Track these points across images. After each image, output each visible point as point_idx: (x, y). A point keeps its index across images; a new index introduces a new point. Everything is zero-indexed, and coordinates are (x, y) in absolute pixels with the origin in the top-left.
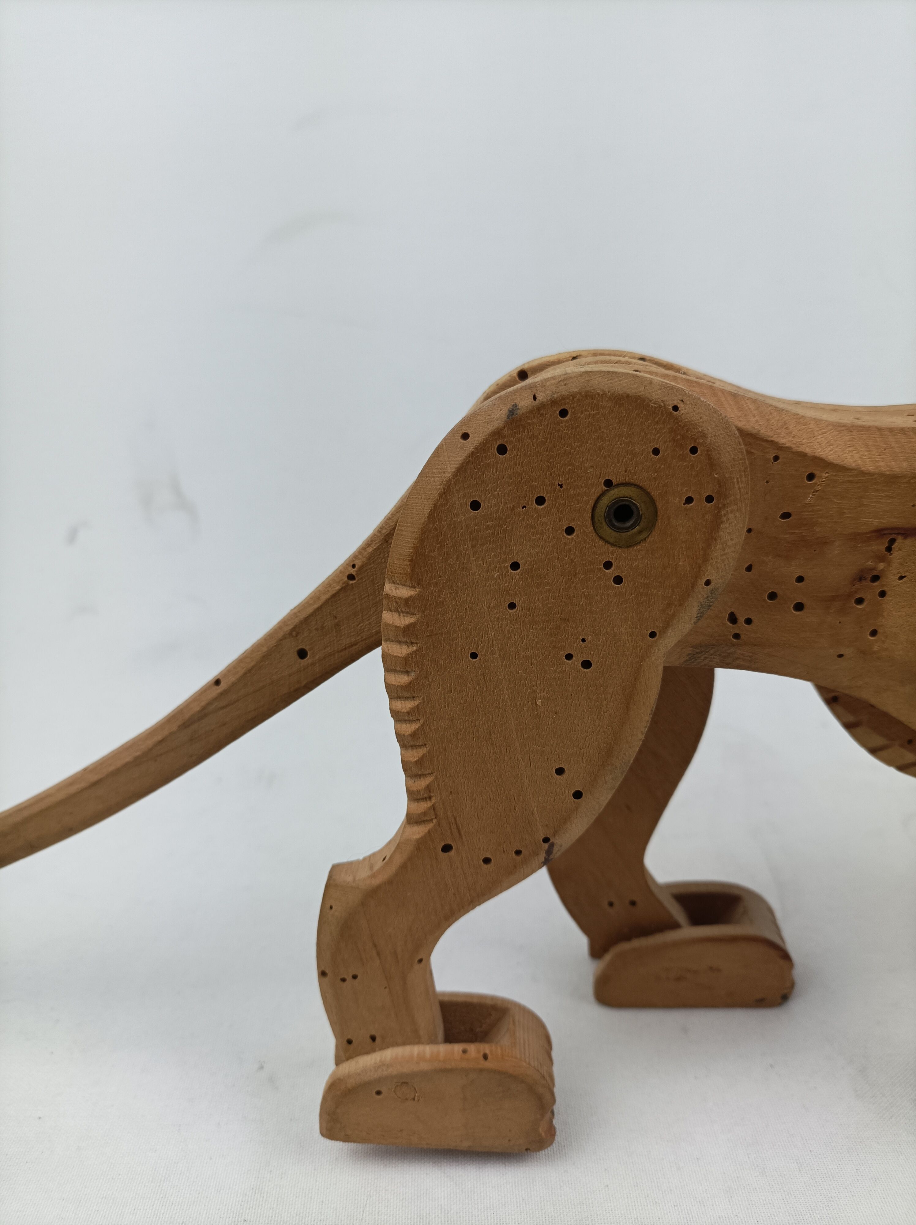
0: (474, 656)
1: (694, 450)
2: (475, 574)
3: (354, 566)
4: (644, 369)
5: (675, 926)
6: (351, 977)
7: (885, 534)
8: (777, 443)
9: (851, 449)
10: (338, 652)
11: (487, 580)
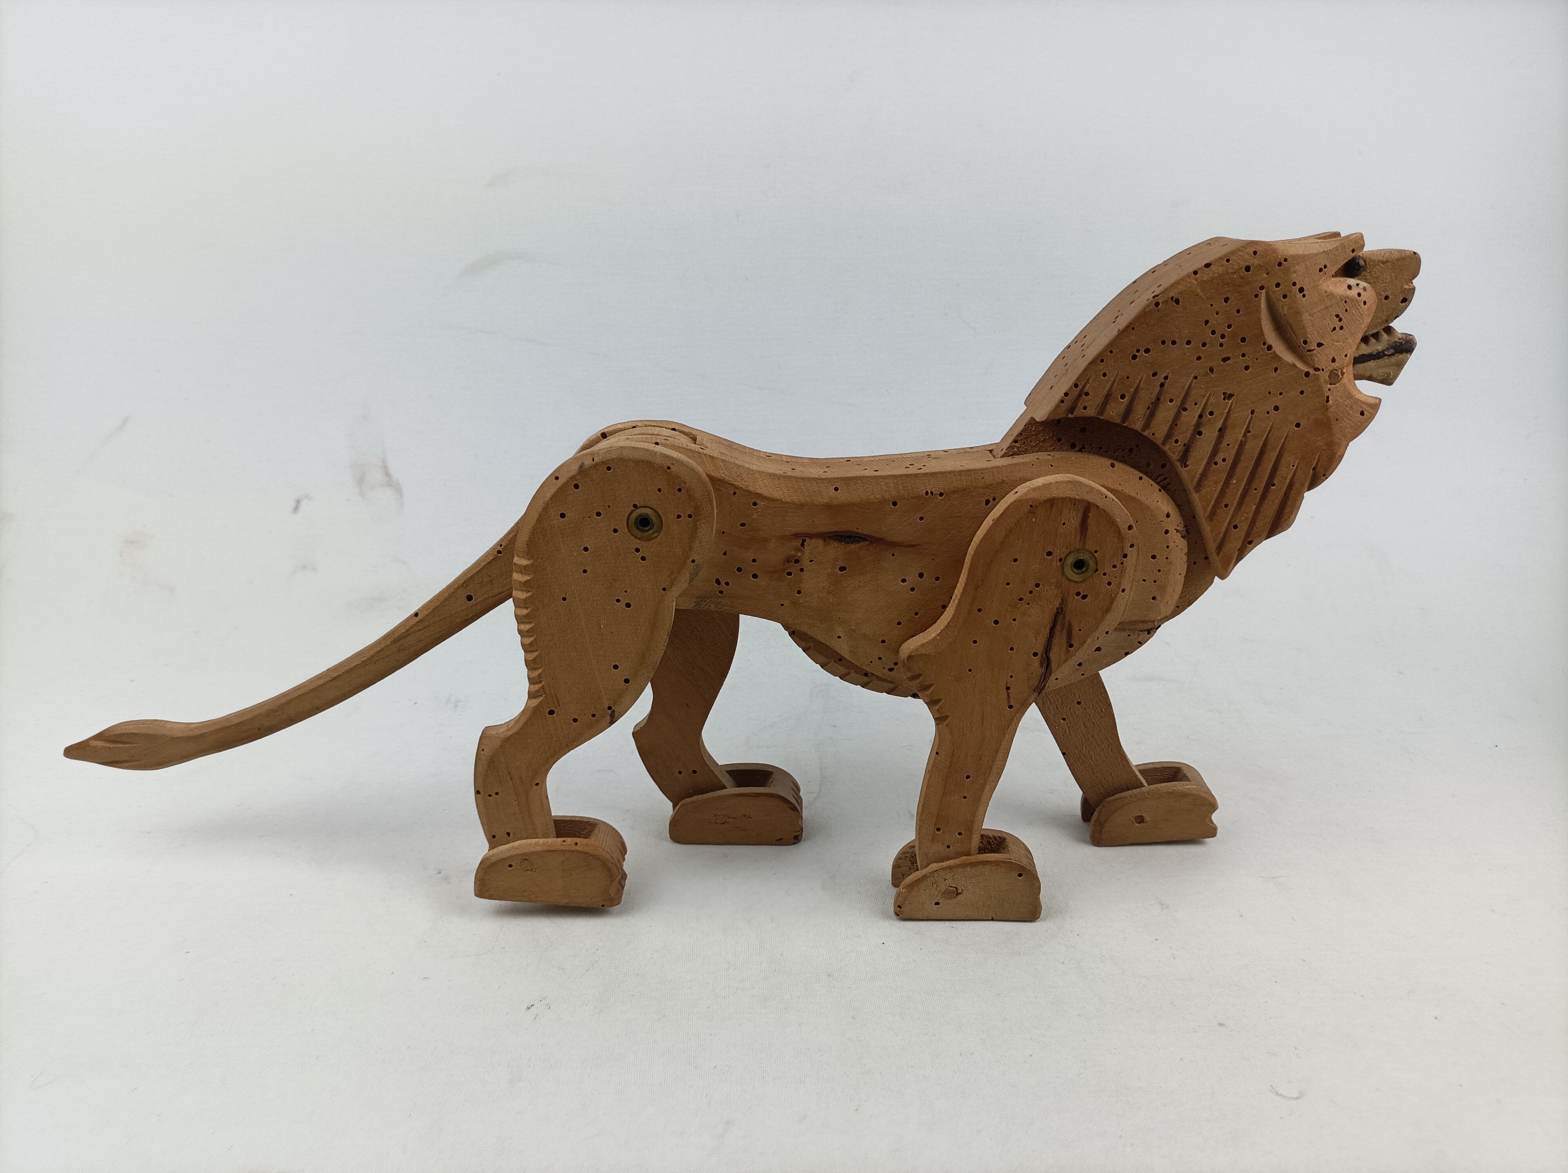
0: (564, 599)
1: (680, 490)
2: (563, 553)
3: (501, 546)
4: (663, 441)
5: (724, 787)
6: (494, 794)
7: (799, 537)
8: (735, 485)
9: (778, 489)
10: (492, 597)
11: (570, 556)
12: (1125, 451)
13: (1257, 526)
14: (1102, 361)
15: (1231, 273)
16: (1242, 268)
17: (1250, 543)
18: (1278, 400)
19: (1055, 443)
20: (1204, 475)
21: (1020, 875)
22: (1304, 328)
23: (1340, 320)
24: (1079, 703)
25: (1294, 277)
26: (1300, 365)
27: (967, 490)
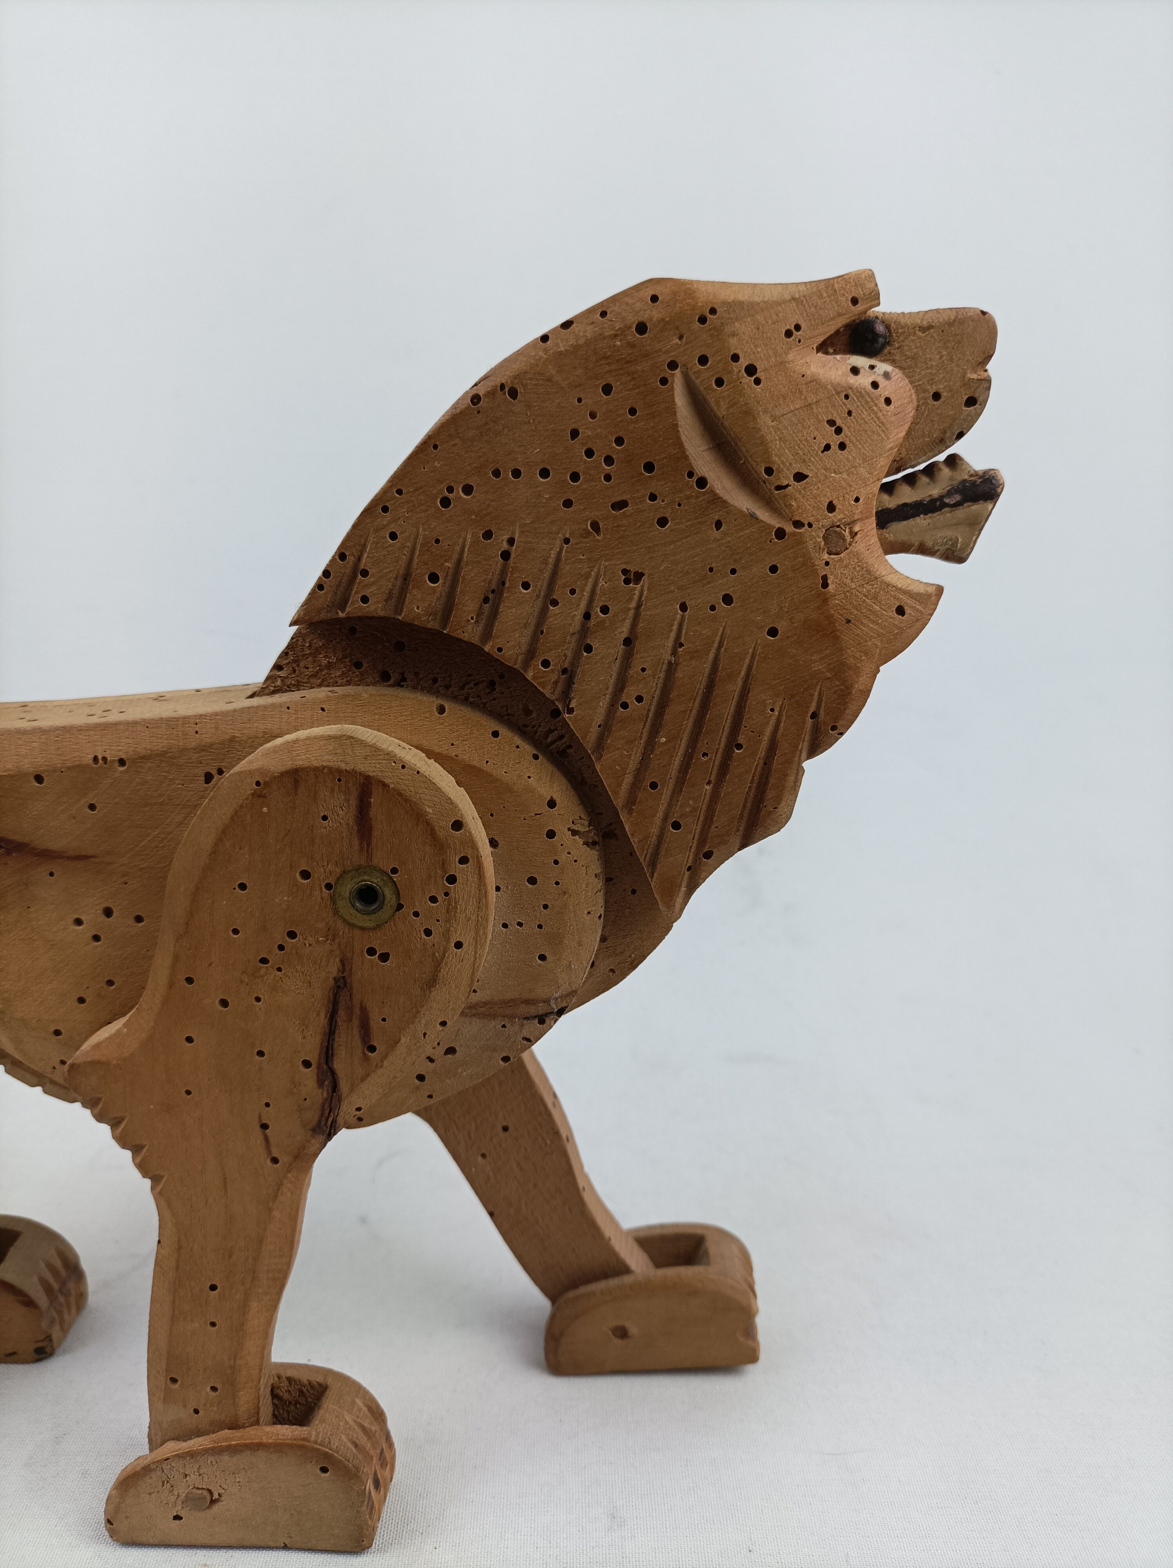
12: (480, 686)
13: (716, 825)
14: (385, 509)
15: (610, 336)
16: (630, 327)
17: (708, 855)
18: (727, 584)
19: (350, 670)
20: (606, 728)
21: (324, 1470)
22: (763, 442)
23: (839, 431)
24: (505, 1129)
25: (734, 345)
26: (764, 515)
27: (169, 755)
